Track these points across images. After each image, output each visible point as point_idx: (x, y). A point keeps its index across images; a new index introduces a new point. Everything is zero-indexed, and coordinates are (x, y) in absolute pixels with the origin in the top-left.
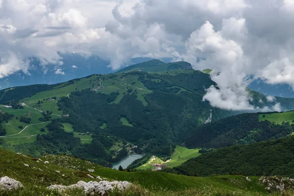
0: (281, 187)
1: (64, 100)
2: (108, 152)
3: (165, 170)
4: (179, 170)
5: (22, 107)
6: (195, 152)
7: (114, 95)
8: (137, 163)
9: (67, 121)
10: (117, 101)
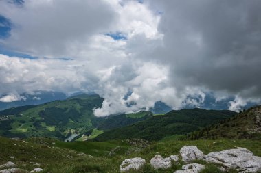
0: (135, 143)
1: (42, 112)
2: (62, 134)
3: (89, 140)
4: (95, 140)
5: (21, 116)
6: (101, 132)
7: (66, 109)
8: (76, 138)
9: (43, 121)
10: (67, 111)
